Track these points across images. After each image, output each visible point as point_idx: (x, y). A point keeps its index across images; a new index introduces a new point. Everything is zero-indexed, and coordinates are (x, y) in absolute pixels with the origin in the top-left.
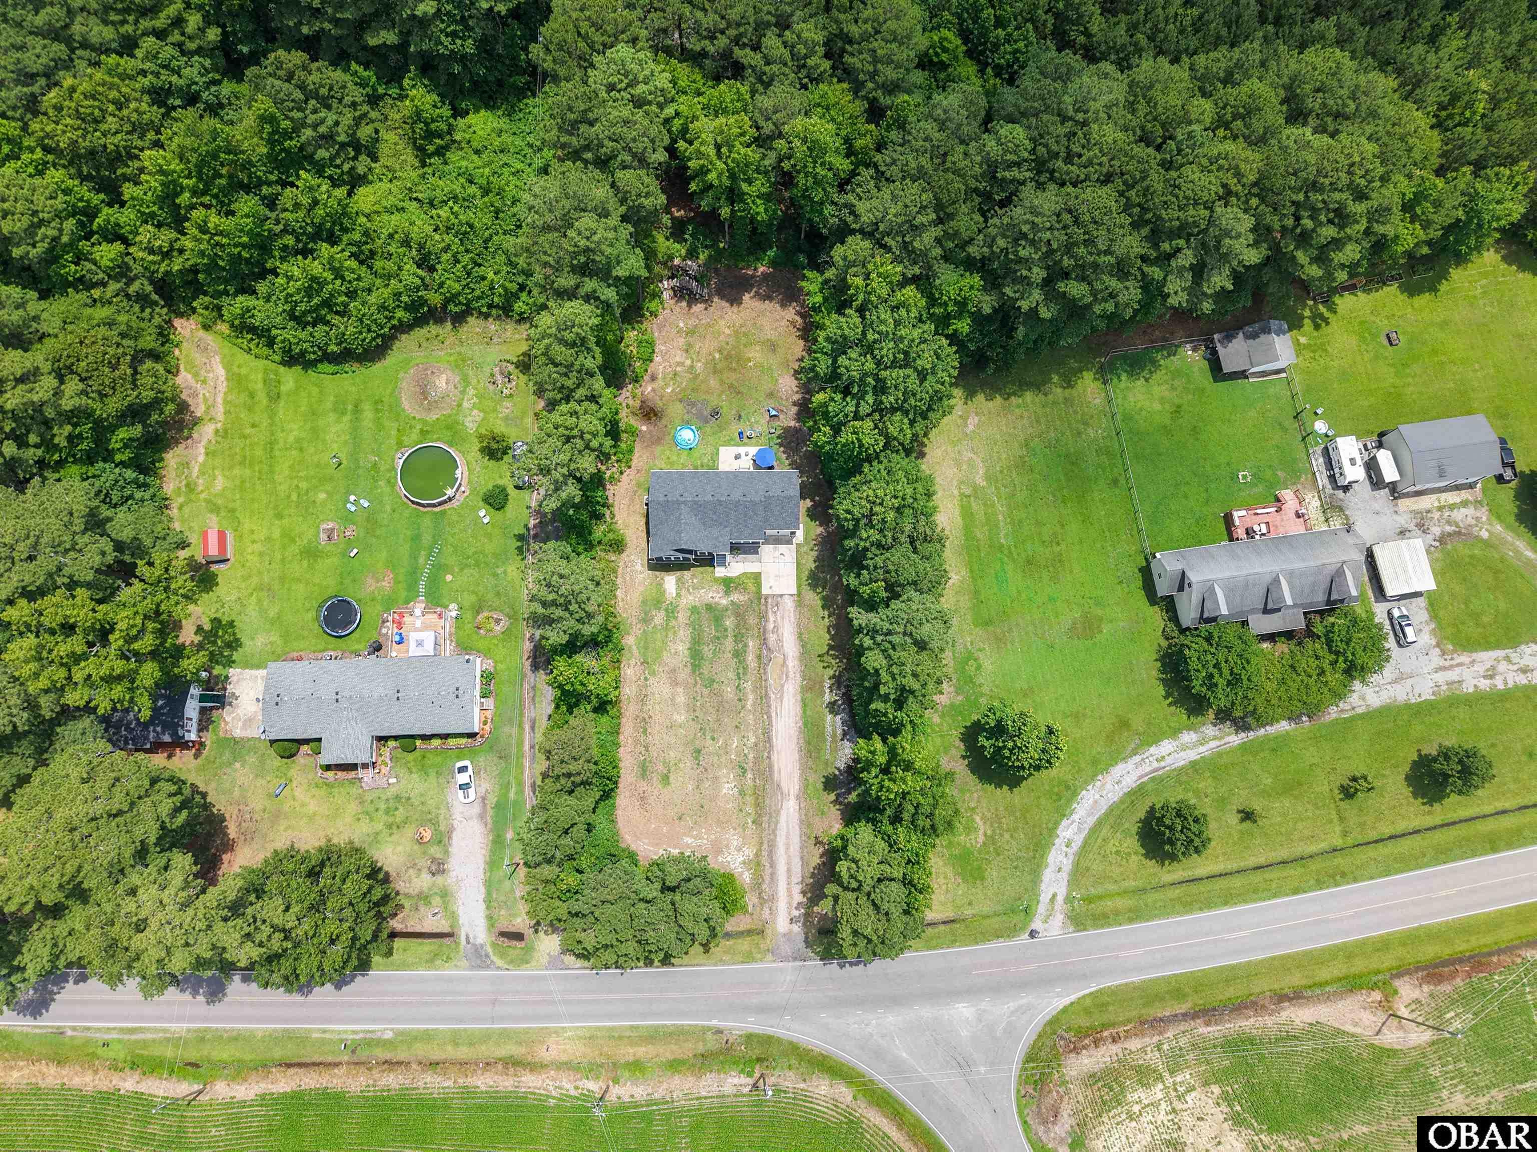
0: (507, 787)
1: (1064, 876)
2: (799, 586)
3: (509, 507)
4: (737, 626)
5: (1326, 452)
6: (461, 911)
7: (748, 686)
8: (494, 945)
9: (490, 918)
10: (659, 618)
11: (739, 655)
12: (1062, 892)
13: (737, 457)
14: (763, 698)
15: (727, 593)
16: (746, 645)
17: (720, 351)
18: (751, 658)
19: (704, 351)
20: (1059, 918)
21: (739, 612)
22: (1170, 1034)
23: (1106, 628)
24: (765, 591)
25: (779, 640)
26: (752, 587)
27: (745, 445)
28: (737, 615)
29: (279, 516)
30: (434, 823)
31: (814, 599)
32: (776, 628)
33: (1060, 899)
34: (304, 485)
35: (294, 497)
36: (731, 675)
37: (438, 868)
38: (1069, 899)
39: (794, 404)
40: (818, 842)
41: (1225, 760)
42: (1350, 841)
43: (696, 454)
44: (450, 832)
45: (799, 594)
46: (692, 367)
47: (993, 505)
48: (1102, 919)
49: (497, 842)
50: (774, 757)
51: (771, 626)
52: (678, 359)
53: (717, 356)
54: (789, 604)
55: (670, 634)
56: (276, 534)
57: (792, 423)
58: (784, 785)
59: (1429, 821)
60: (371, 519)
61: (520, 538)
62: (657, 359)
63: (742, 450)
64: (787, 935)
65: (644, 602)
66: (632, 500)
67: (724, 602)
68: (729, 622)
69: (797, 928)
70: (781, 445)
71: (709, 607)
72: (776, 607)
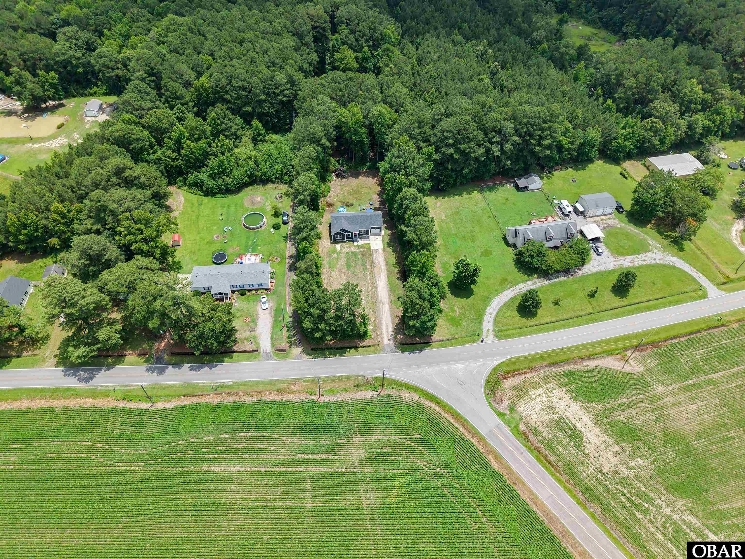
0: (280, 304)
1: (491, 323)
2: (384, 247)
3: (281, 229)
4: (363, 257)
5: (559, 207)
6: (261, 342)
7: (368, 273)
8: (274, 353)
9: (272, 344)
10: (334, 256)
11: (364, 265)
12: (491, 329)
14: (373, 277)
15: (358, 249)
16: (366, 262)
17: (352, 190)
18: (368, 266)
19: (347, 190)
20: (491, 337)
21: (363, 255)
22: (542, 371)
23: (493, 254)
24: (372, 248)
25: (378, 261)
26: (367, 247)
29: (199, 233)
30: (252, 316)
31: (390, 250)
32: (376, 258)
33: (491, 331)
34: (209, 225)
35: (205, 228)
36: (361, 270)
37: (253, 330)
38: (494, 331)
39: (378, 201)
40: (397, 316)
41: (544, 289)
42: (596, 311)
44: (257, 318)
45: (384, 249)
46: (343, 194)
48: (508, 337)
49: (276, 320)
50: (379, 293)
51: (374, 257)
52: (338, 192)
54: (381, 251)
55: (339, 260)
56: (198, 238)
57: (378, 206)
58: (383, 301)
59: (623, 304)
60: (232, 233)
61: (285, 237)
62: (331, 192)
64: (388, 345)
65: (329, 252)
66: (324, 226)
67: (357, 251)
68: (360, 256)
69: (391, 342)
71: (352, 252)
72: (376, 252)
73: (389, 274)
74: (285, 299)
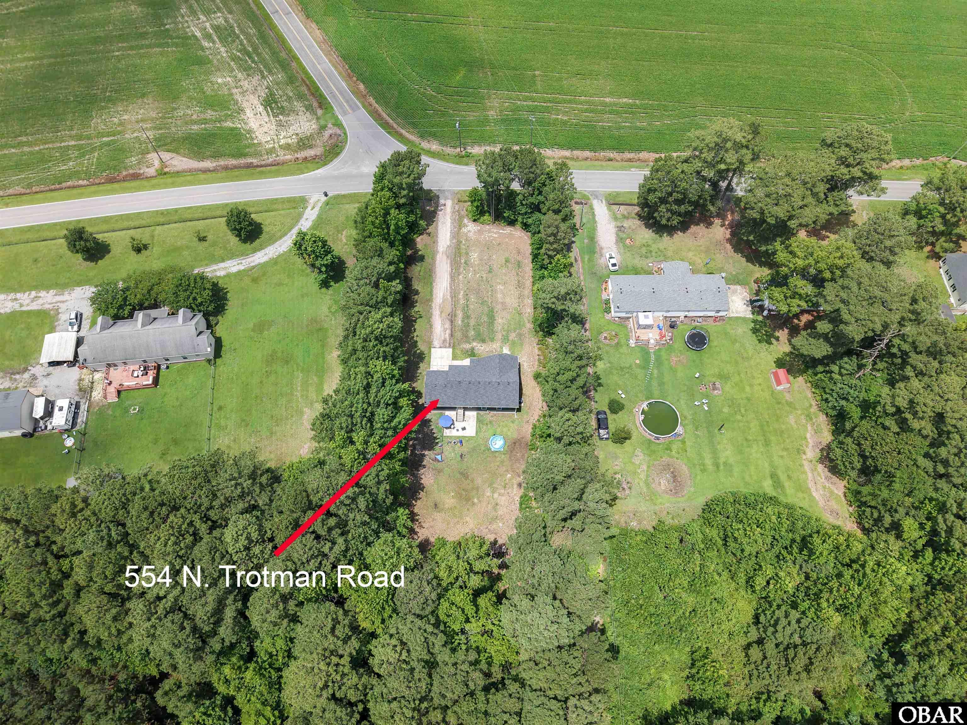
0: (590, 260)
1: (305, 217)
2: (430, 352)
3: (607, 401)
4: (467, 331)
5: (74, 424)
6: (607, 212)
7: (462, 302)
8: (589, 199)
9: (592, 209)
10: (513, 336)
11: (467, 317)
12: (308, 211)
13: (464, 429)
14: (454, 295)
15: (473, 349)
16: (463, 321)
17: (474, 504)
18: (460, 314)
19: (484, 504)
20: (312, 201)
21: (466, 338)
22: (271, 160)
23: (251, 325)
24: (451, 350)
25: (443, 324)
26: (459, 352)
27: (458, 437)
28: (467, 337)
29: (748, 399)
30: (625, 246)
31: (422, 347)
32: (445, 330)
33: (309, 208)
34: (739, 417)
35: (743, 410)
36: (472, 307)
37: (620, 229)
38: (305, 208)
39: (424, 467)
40: (429, 234)
41: (206, 262)
42: (153, 228)
43: (491, 432)
44: (617, 242)
45: (430, 348)
46: (493, 492)
47: (302, 396)
48: (290, 200)
49: (592, 239)
50: (449, 269)
51: (448, 332)
52: (503, 498)
53: (476, 500)
54: (436, 343)
55: (506, 327)
56: (748, 389)
57: (426, 453)
58: (445, 257)
59: (106, 235)
60: (692, 396)
61: (600, 385)
62: (517, 498)
63: (461, 433)
64: (446, 199)
65: (522, 345)
66: (531, 404)
67: (475, 344)
68: (472, 333)
69: (442, 201)
70: (436, 438)
71: (483, 341)
72: (444, 341)
73: (429, 300)
74: (583, 267)
